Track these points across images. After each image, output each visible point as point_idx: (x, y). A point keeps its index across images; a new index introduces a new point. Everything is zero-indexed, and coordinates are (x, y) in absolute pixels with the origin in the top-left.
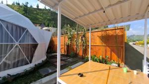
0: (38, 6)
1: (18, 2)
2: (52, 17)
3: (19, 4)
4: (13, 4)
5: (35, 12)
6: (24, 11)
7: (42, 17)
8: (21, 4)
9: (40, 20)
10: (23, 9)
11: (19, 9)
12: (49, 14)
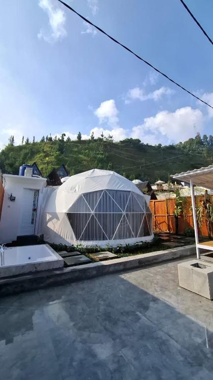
0: (79, 137)
1: (49, 136)
2: (107, 154)
3: (50, 139)
4: (43, 140)
5: (76, 149)
6: (59, 150)
7: (88, 156)
8: (53, 138)
9: (85, 163)
10: (57, 146)
11: (52, 148)
12: (101, 148)
